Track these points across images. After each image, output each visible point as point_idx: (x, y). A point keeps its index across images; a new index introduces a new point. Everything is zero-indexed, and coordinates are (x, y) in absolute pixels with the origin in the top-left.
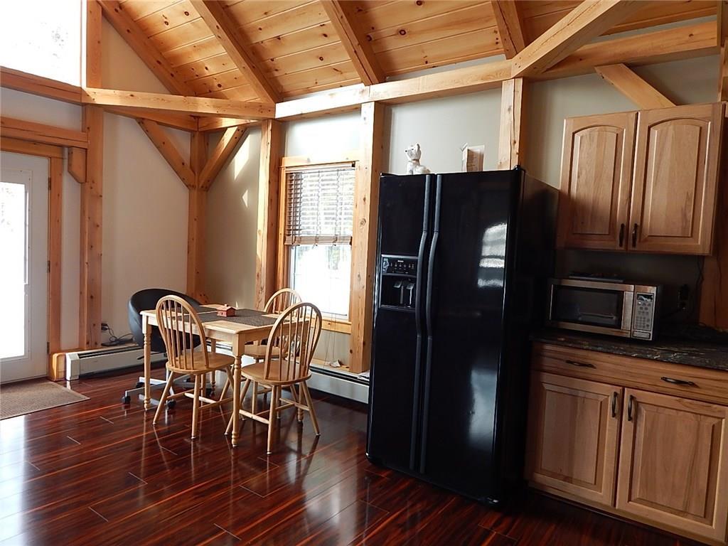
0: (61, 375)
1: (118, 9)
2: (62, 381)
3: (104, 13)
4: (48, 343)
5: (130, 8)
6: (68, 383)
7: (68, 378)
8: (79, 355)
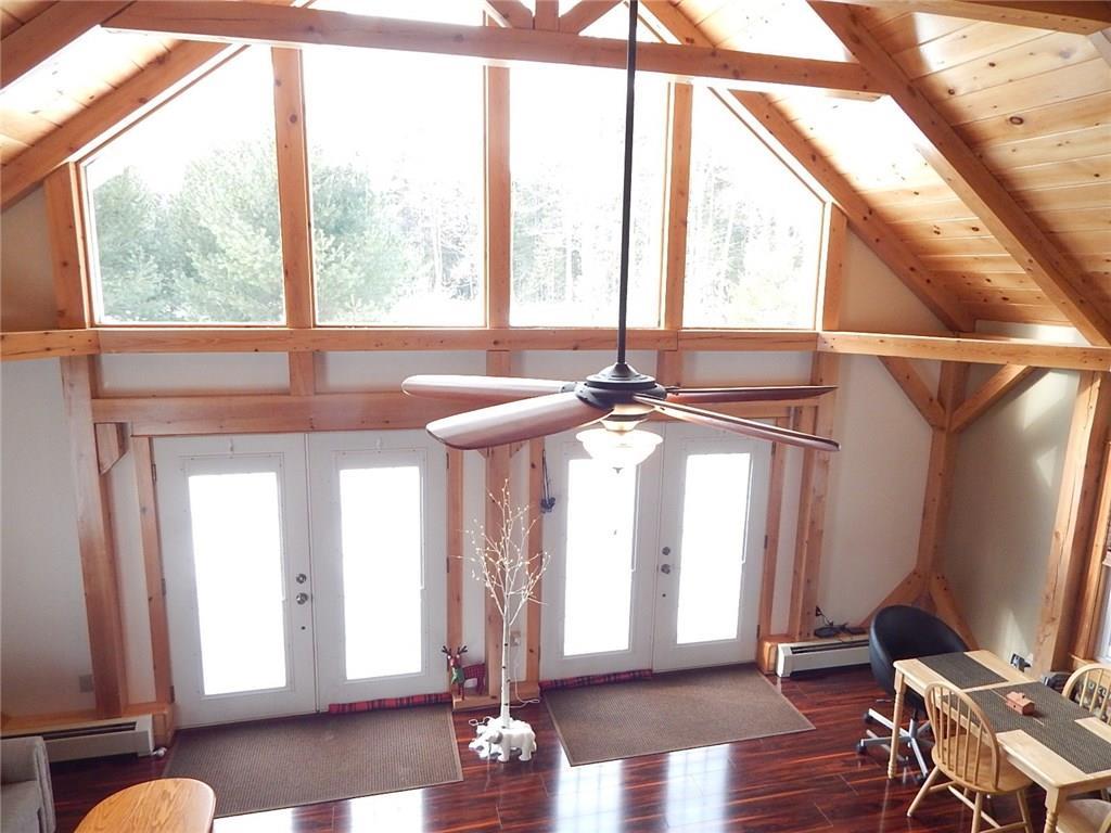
0: (771, 668)
1: (868, 215)
2: (773, 675)
3: (849, 224)
4: (759, 626)
5: (883, 213)
6: (779, 680)
7: (780, 672)
8: (792, 649)
